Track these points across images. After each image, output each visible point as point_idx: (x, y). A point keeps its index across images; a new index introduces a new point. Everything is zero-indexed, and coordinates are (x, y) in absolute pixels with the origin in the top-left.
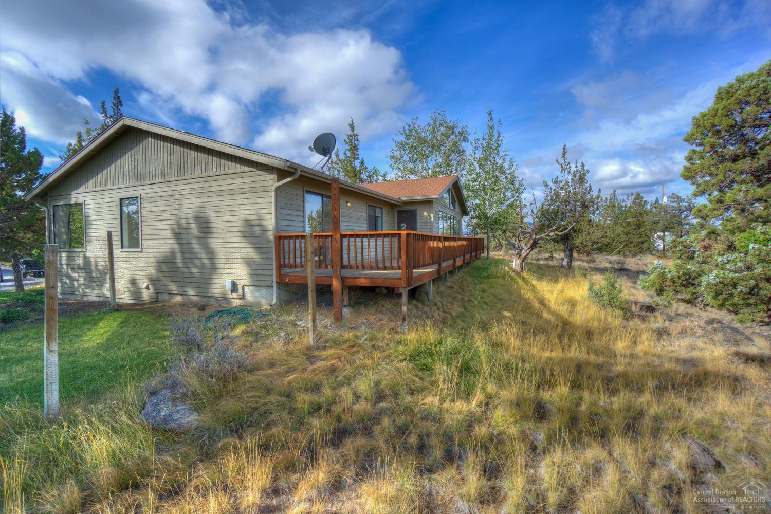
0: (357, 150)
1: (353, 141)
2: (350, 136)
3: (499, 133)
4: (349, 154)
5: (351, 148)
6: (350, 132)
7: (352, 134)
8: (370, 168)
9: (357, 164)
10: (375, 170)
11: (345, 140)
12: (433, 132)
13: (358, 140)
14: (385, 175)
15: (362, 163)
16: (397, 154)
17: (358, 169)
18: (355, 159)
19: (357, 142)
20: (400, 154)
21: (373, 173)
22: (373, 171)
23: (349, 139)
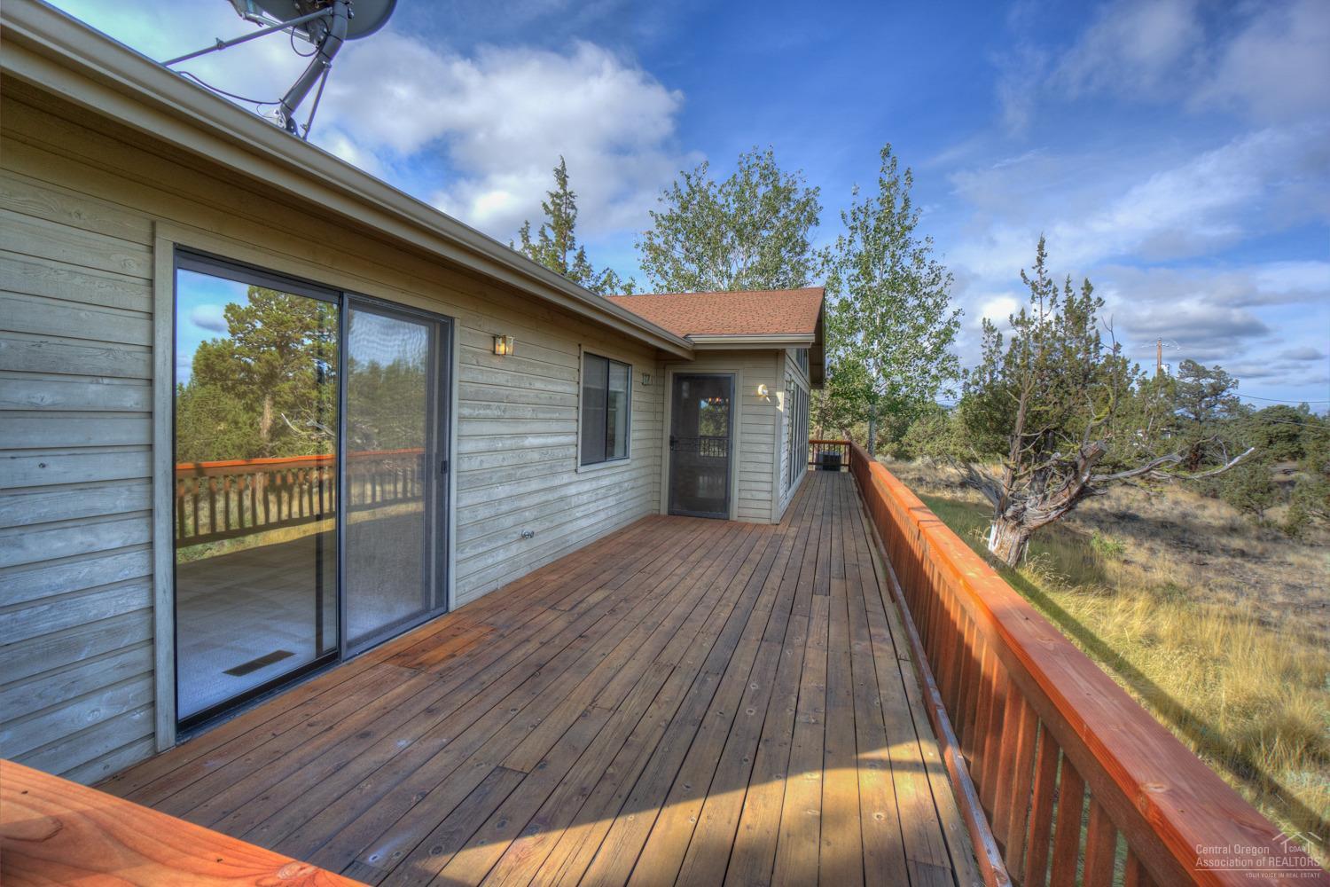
0: (570, 228)
1: (563, 209)
2: (557, 195)
3: (907, 201)
4: (552, 235)
5: (556, 223)
6: (556, 188)
7: (561, 192)
8: (597, 270)
9: (570, 259)
10: (609, 276)
11: (544, 204)
12: (740, 197)
13: (573, 207)
14: (631, 286)
15: (581, 258)
16: (659, 241)
17: (570, 269)
18: (565, 248)
19: (572, 212)
20: (665, 243)
21: (605, 283)
22: (604, 277)
23: (553, 202)
